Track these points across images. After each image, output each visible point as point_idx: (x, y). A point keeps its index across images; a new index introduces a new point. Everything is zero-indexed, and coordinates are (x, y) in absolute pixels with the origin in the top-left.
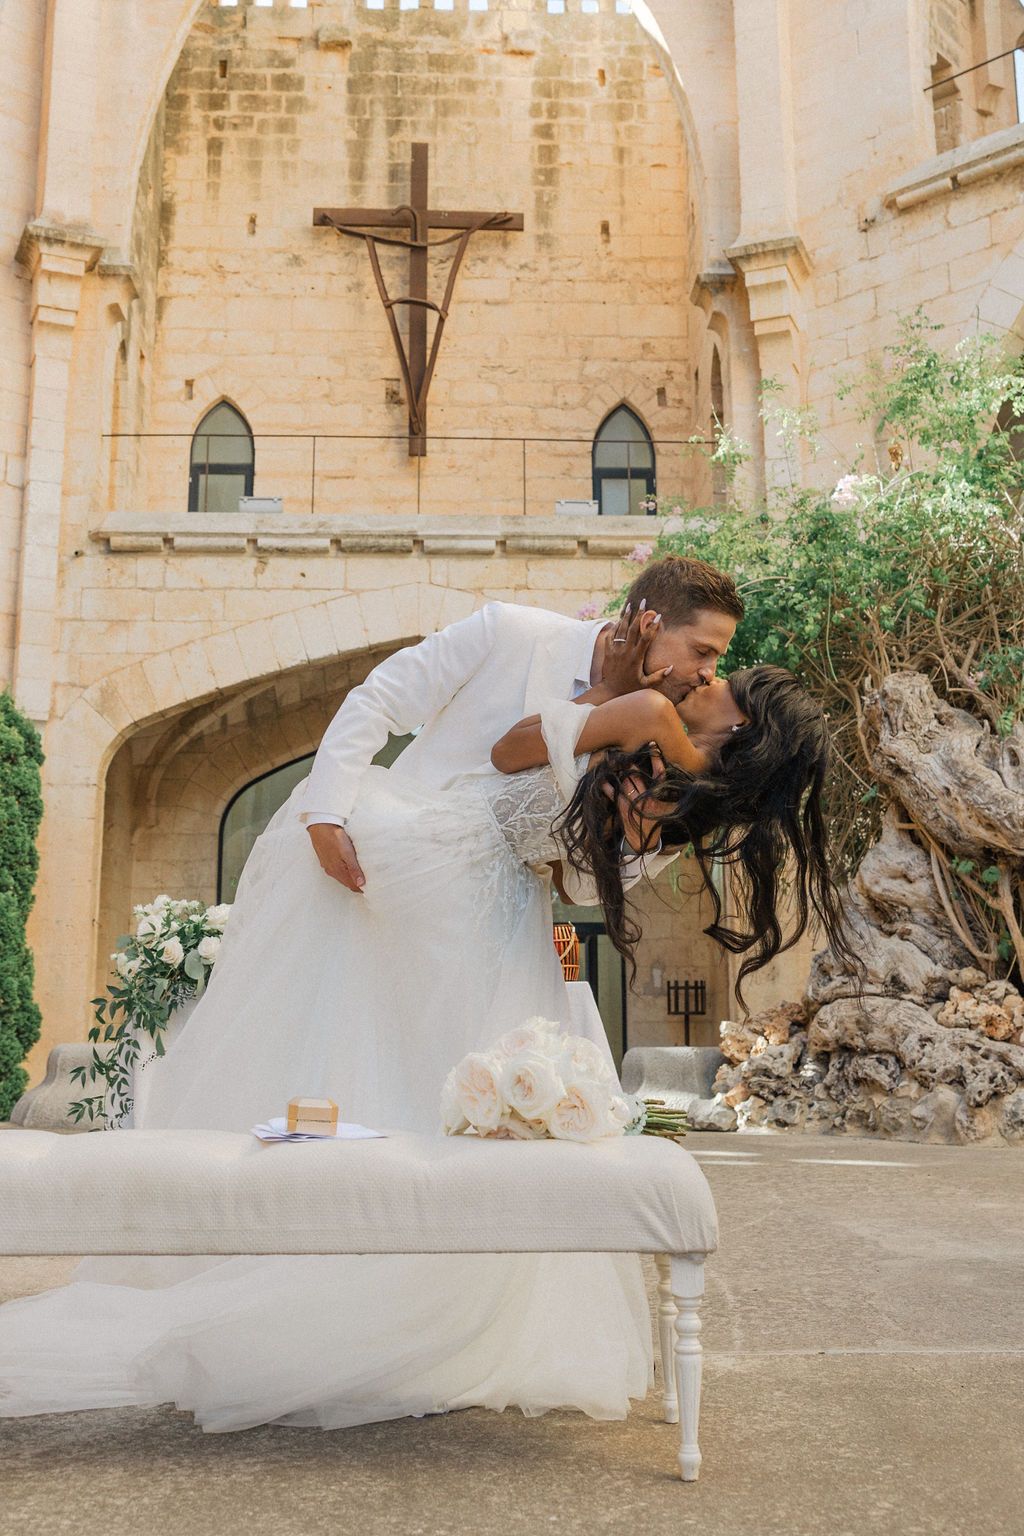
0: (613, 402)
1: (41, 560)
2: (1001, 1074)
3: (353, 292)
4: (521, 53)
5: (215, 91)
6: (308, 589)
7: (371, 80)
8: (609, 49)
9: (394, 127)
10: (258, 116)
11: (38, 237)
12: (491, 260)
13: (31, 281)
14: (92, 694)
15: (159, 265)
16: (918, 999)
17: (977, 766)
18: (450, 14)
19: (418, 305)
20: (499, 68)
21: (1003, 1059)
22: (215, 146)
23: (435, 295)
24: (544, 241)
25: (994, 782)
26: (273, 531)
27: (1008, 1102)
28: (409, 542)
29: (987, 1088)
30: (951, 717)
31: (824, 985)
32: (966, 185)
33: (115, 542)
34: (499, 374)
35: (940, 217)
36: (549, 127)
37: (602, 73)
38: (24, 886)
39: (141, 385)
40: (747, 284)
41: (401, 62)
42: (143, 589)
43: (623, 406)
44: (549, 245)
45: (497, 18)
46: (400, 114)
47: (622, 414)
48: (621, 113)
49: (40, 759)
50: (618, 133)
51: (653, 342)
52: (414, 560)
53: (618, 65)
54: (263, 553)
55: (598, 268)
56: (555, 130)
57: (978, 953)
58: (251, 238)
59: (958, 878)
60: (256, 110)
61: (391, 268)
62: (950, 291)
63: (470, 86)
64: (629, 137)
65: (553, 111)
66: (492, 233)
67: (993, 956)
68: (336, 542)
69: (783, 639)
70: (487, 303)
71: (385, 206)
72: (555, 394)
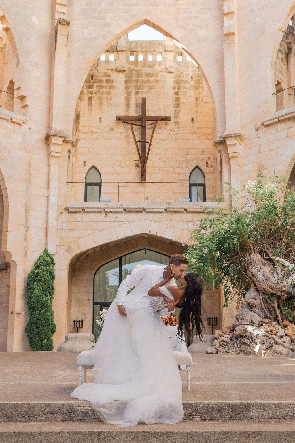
0: (194, 166)
1: (53, 215)
2: (272, 342)
3: (127, 138)
4: (170, 72)
5: (90, 84)
6: (118, 221)
7: (131, 80)
8: (194, 71)
9: (137, 93)
10: (102, 90)
11: (51, 135)
12: (162, 129)
13: (49, 144)
14: (66, 247)
15: (76, 131)
16: (257, 326)
17: (270, 275)
18: (151, 62)
19: (143, 142)
20: (164, 76)
21: (273, 339)
22: (90, 99)
23: (148, 139)
24: (176, 123)
25: (273, 279)
26: (109, 207)
27: (273, 348)
28: (142, 210)
29: (269, 345)
30: (265, 264)
31: (237, 322)
32: (282, 121)
33: (70, 210)
34: (165, 159)
35: (275, 128)
36: (178, 92)
37: (192, 77)
38: (51, 295)
39: (73, 164)
40: (227, 144)
41: (139, 75)
42: (77, 221)
43: (197, 167)
44: (178, 124)
45: (164, 63)
46: (139, 89)
47: (197, 169)
48: (197, 88)
49: (54, 264)
50: (196, 93)
51: (205, 150)
52: (144, 215)
53: (196, 75)
54: (106, 213)
55: (191, 130)
56: (179, 93)
57: (270, 316)
58: (100, 124)
59: (266, 299)
60: (101, 89)
61: (136, 131)
62: (277, 148)
63: (157, 81)
64: (199, 95)
65: (179, 88)
66: (163, 121)
67: (273, 316)
68: (124, 209)
69: (229, 244)
70: (161, 140)
71: (135, 115)
72: (179, 164)
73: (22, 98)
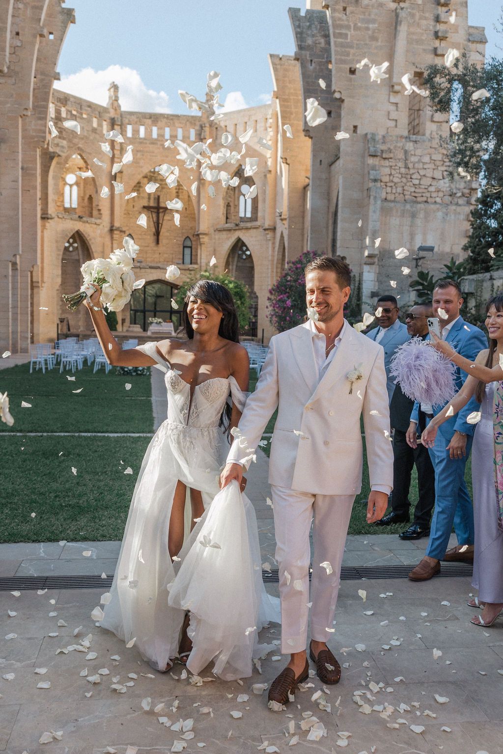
0: (186, 236)
3: (149, 218)
12: (168, 213)
23: (161, 222)
26: (142, 265)
28: (158, 267)
32: (225, 230)
34: (170, 231)
36: (178, 192)
43: (188, 237)
52: (159, 270)
54: (141, 268)
55: (184, 215)
58: (133, 209)
61: (154, 215)
65: (179, 189)
68: (149, 267)
70: (168, 220)
71: (153, 205)
72: (178, 235)
73: (99, 210)
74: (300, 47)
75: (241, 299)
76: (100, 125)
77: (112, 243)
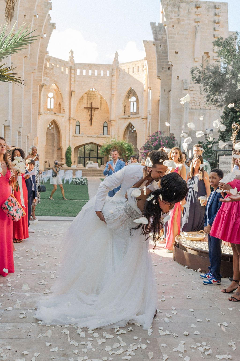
1: (71, 137)
3: (87, 113)
6: (86, 139)
7: (88, 96)
9: (90, 100)
12: (97, 111)
14: (74, 145)
18: (94, 91)
19: (91, 115)
20: (98, 95)
23: (93, 115)
24: (101, 109)
34: (97, 119)
41: (91, 95)
42: (76, 139)
43: (106, 122)
52: (92, 138)
54: (83, 137)
55: (104, 111)
58: (80, 109)
61: (90, 112)
63: (96, 97)
65: (102, 99)
66: (97, 109)
68: (87, 136)
70: (96, 114)
71: (89, 107)
72: (101, 121)
74: (156, 40)
75: (130, 151)
76: (65, 70)
77: (70, 125)
